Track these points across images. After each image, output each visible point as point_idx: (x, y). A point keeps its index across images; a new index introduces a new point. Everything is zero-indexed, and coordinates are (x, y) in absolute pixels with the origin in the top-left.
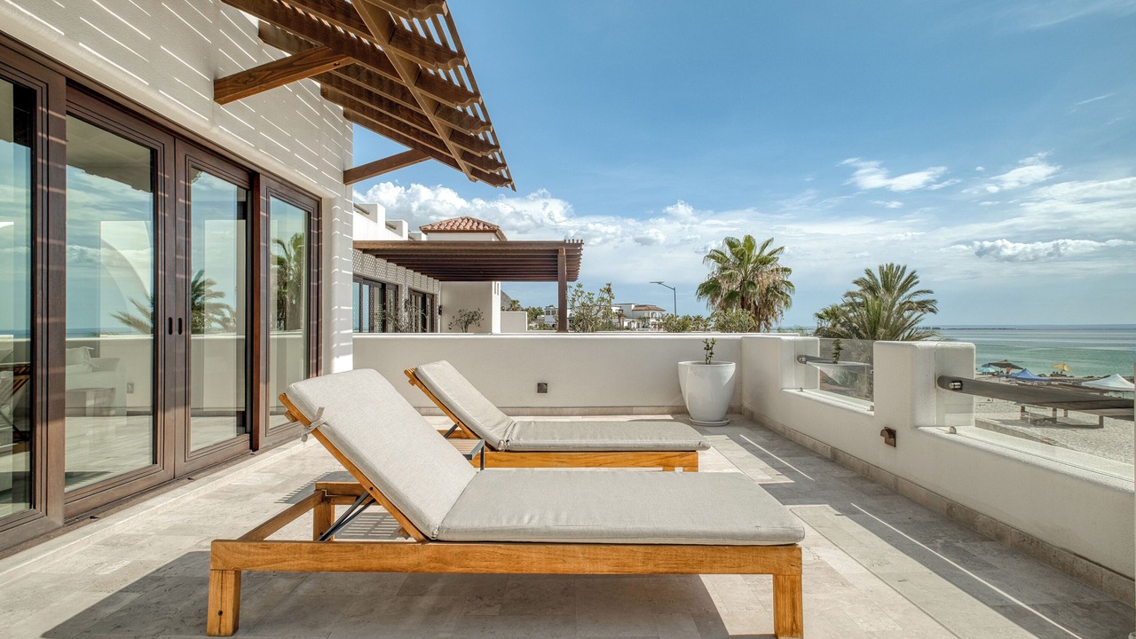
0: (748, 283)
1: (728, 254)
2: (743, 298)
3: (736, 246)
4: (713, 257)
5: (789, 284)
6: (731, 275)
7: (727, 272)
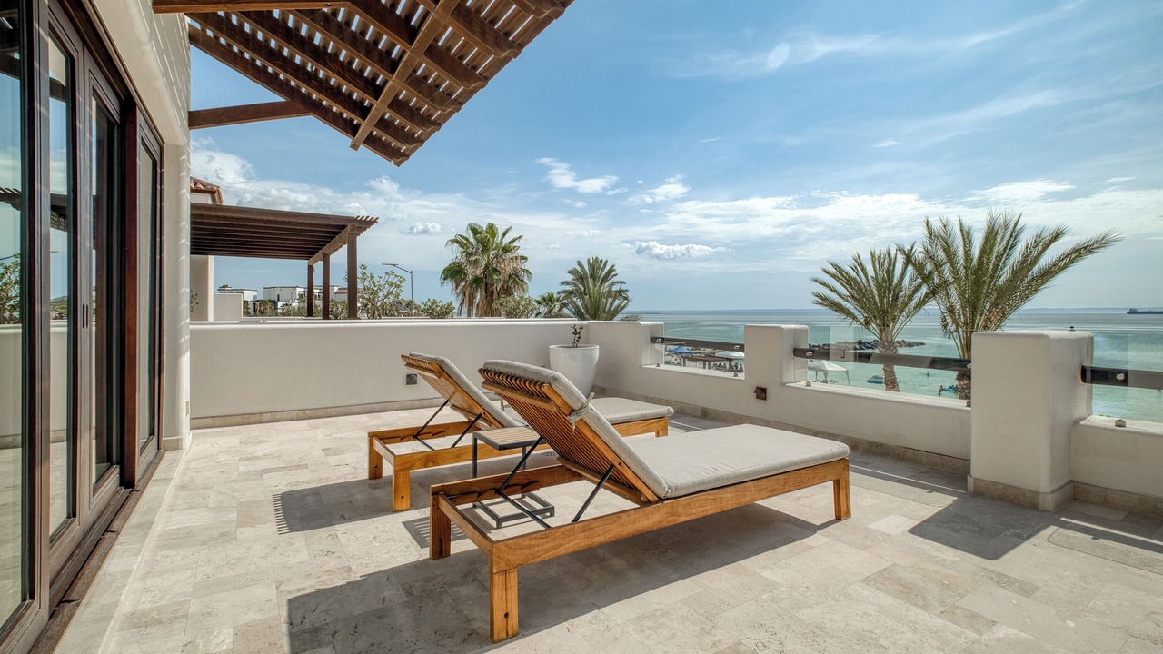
0: (490, 270)
1: (472, 240)
2: (486, 284)
3: (480, 233)
4: (457, 242)
5: (527, 271)
6: (476, 261)
7: (473, 258)
